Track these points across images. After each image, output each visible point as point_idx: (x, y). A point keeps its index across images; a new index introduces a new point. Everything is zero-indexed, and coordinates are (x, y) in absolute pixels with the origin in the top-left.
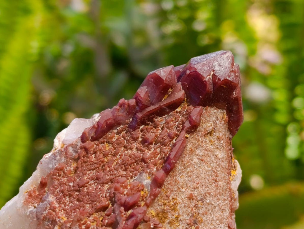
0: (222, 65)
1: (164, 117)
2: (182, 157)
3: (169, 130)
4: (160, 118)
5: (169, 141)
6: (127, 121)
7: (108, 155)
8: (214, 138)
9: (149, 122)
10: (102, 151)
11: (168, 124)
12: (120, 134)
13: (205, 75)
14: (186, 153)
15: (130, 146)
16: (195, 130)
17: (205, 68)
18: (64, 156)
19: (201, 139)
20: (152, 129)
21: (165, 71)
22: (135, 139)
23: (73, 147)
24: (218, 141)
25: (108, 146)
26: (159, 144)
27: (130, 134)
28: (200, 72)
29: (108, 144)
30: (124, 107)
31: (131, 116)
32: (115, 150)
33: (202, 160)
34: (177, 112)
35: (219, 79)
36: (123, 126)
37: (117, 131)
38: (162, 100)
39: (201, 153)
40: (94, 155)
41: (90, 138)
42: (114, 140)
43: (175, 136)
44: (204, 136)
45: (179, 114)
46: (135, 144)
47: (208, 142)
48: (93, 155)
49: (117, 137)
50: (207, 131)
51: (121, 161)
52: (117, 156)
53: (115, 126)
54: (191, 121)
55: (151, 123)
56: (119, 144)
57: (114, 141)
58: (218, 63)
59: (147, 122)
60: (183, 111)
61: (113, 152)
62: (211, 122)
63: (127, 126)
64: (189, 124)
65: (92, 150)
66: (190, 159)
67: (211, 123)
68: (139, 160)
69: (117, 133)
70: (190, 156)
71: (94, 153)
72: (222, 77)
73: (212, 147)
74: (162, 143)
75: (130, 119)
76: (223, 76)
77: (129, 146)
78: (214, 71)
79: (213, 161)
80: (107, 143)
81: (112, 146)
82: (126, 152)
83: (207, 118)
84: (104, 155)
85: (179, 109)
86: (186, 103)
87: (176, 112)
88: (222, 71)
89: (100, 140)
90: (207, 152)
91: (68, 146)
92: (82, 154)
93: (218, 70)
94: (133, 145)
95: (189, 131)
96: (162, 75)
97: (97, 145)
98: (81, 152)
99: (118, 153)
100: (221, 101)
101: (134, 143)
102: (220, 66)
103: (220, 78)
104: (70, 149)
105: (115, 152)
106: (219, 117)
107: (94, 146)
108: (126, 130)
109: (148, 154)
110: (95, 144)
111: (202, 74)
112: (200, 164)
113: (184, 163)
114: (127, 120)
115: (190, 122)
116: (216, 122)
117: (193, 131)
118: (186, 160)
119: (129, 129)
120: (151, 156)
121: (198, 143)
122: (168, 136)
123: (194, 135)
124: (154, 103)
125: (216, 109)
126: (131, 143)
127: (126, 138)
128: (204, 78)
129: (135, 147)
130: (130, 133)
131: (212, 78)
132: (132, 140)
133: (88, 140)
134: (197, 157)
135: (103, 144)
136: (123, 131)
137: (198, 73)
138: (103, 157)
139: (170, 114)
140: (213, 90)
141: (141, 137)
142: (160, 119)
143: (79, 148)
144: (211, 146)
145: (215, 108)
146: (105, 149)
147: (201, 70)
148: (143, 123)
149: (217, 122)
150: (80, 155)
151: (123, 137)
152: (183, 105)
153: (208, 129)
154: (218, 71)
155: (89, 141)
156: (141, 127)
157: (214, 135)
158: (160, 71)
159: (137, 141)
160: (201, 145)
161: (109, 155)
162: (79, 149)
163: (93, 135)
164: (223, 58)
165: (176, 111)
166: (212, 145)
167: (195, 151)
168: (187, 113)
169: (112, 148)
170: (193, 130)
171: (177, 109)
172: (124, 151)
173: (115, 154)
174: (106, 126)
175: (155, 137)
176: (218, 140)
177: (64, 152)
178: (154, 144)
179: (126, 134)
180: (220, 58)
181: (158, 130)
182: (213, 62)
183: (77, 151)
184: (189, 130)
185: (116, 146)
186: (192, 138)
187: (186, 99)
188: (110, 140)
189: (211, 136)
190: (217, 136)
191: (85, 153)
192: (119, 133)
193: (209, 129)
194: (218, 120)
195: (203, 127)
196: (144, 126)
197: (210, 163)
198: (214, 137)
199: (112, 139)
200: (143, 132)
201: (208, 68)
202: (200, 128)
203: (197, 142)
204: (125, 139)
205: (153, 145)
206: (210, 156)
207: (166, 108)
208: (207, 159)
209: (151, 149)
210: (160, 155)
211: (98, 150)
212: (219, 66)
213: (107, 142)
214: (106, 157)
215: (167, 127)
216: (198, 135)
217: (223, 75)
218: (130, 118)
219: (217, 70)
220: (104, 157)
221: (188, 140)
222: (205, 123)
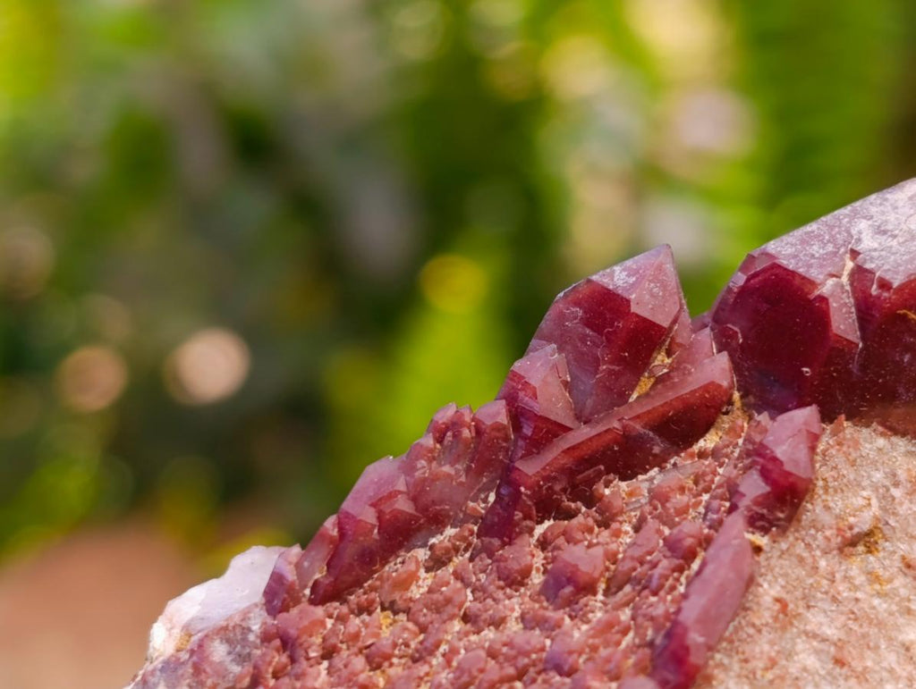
0: (890, 227)
1: (647, 480)
2: (739, 640)
3: (672, 526)
4: (623, 485)
5: (674, 571)
6: (471, 504)
7: (388, 657)
8: (887, 562)
9: (573, 505)
10: (363, 642)
11: (663, 506)
12: (444, 564)
13: (815, 274)
14: (757, 622)
15: (491, 612)
16: (793, 517)
17: (815, 248)
18: (188, 681)
19: (823, 563)
20: (590, 531)
21: (634, 267)
22: (515, 580)
23: (228, 641)
24: (908, 580)
25: (391, 625)
26: (628, 588)
27: (490, 561)
28: (791, 265)
29: (389, 613)
30: (456, 436)
31: (493, 481)
32: (422, 637)
33: (839, 662)
34: (702, 455)
35: (884, 285)
36: (458, 529)
37: (429, 553)
38: (630, 395)
39: (830, 627)
40: (325, 664)
41: (307, 592)
42: (416, 592)
43: (700, 544)
44: (841, 550)
45: (710, 458)
46: (514, 600)
47: (860, 579)
48: (320, 664)
49: (429, 582)
50: (851, 528)
51: (451, 676)
52: (434, 662)
53: (419, 529)
54: (768, 470)
55: (584, 509)
56: (440, 606)
57: (418, 596)
58: (870, 222)
59: (567, 503)
60: (728, 446)
61: (413, 645)
62: (864, 489)
63: (476, 528)
64: (763, 484)
65: (319, 640)
66: (778, 652)
67: (865, 494)
68: (534, 664)
69: (431, 564)
70: (781, 638)
71: (324, 657)
72: (897, 273)
73: (880, 604)
74: (639, 583)
75: (487, 497)
76: (902, 268)
77: (486, 611)
78: (854, 254)
79: (891, 671)
80: (383, 609)
81: (408, 620)
82: (473, 638)
83: (845, 472)
84: (369, 659)
85: (709, 442)
86: (739, 413)
87: (700, 452)
88: (894, 250)
89: (352, 597)
90: (861, 626)
91: (206, 636)
92: (270, 663)
93: (875, 250)
94: (505, 606)
95: (762, 517)
96: (620, 283)
97: (341, 619)
98: (264, 655)
99: (438, 646)
100: (901, 390)
101: (510, 598)
102: (885, 232)
103: (888, 277)
104: (219, 651)
105: (421, 643)
106: (899, 472)
107: (323, 624)
108: (471, 550)
109: (576, 634)
110: (330, 616)
111: (801, 271)
112: (829, 678)
113: (750, 666)
114: (475, 500)
115: (765, 474)
116: (888, 490)
117: (781, 515)
118: (762, 653)
119: (486, 540)
120: (591, 641)
121: (811, 581)
122: (666, 548)
123: (791, 539)
124: (592, 414)
125: (882, 434)
126: (494, 600)
127: (474, 579)
128: (813, 284)
129: (517, 614)
130: (489, 558)
131: (852, 285)
132: (502, 583)
133: (297, 601)
134: (815, 643)
135: (365, 617)
136: (457, 550)
137: (785, 269)
138: (368, 668)
139: (669, 466)
140: (863, 338)
141: (542, 569)
142: (626, 489)
143: (258, 641)
144: (876, 602)
145: (880, 429)
146: (377, 635)
147: (795, 257)
148: (547, 507)
149: (896, 493)
150: (263, 668)
151: (458, 576)
152: (725, 422)
153: (852, 520)
154: (875, 254)
155: (304, 605)
156: (539, 530)
157: (884, 549)
158: (608, 270)
159: (522, 590)
160: (826, 593)
161: (395, 660)
162: (257, 648)
163: (317, 576)
164: (891, 205)
165: (696, 448)
166: (879, 594)
167: (799, 614)
168: (750, 447)
169: (410, 625)
170: (782, 512)
171: (701, 443)
172: (463, 635)
173: (424, 654)
174: (376, 531)
175: (607, 563)
176: (905, 574)
177: (190, 663)
178: (601, 592)
179: (471, 565)
180: (881, 204)
181: (617, 534)
182: (849, 222)
183: (249, 654)
184: (765, 511)
185: (425, 615)
186: (783, 553)
187: (742, 397)
188: (397, 596)
189: (870, 552)
190: (903, 558)
191: (284, 659)
192: (437, 562)
193: (863, 522)
194: (896, 485)
195: (827, 508)
196: (552, 522)
197: (881, 680)
198: (885, 558)
199: (407, 589)
200: (550, 548)
201: (830, 248)
202: (814, 510)
203: (810, 576)
204: (466, 584)
205: (600, 597)
206: (877, 647)
207: (651, 434)
208: (862, 658)
209: (590, 615)
210: (631, 634)
211: (342, 642)
212: (876, 233)
213: (387, 605)
214: (379, 667)
215: (659, 518)
216: (808, 546)
217: (899, 265)
218: (487, 489)
219: (870, 250)
220: (371, 670)
221: (762, 558)
222: (836, 491)
